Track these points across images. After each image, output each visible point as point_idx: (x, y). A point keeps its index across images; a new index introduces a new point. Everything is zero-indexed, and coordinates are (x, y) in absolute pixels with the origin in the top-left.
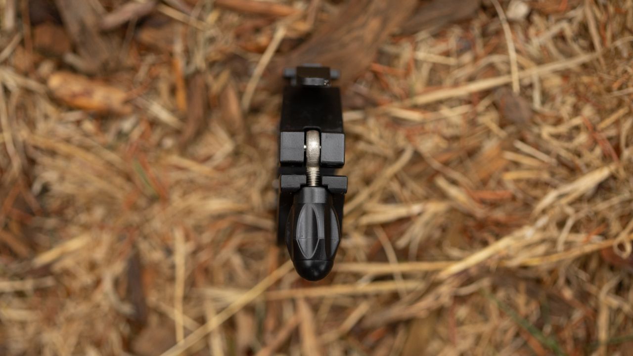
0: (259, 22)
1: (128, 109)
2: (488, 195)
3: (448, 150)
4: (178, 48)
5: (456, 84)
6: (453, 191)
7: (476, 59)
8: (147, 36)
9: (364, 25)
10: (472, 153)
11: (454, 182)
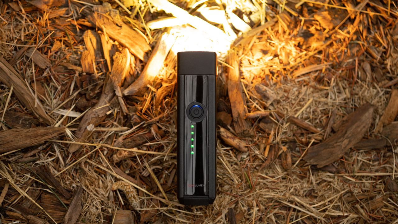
0: (304, 131)
1: (246, 149)
2: (373, 215)
3: (362, 195)
4: (272, 133)
5: (371, 172)
6: (362, 211)
7: (379, 164)
8: (262, 125)
9: (342, 141)
10: (372, 198)
11: (362, 207)
